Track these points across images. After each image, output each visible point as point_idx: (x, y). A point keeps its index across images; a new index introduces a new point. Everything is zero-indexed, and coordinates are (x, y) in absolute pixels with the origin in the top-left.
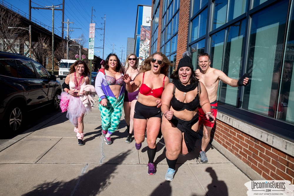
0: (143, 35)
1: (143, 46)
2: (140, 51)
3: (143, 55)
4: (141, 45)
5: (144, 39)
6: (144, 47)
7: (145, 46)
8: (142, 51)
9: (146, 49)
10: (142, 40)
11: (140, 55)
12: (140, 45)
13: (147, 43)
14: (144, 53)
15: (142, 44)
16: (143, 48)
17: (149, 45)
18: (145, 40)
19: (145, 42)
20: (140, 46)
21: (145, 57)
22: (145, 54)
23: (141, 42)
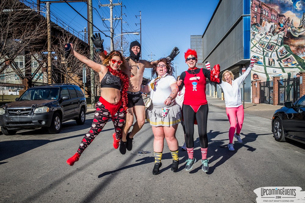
0: (256, 14)
1: (258, 36)
2: (251, 45)
3: (258, 53)
4: (254, 35)
5: (258, 22)
6: (261, 37)
7: (263, 36)
8: (257, 45)
9: (265, 40)
10: (255, 24)
11: (252, 54)
12: (251, 34)
13: (265, 29)
14: (261, 49)
15: (256, 33)
16: (258, 40)
17: (269, 32)
18: (261, 24)
19: (261, 28)
20: (252, 37)
22: (264, 51)
23: (253, 29)
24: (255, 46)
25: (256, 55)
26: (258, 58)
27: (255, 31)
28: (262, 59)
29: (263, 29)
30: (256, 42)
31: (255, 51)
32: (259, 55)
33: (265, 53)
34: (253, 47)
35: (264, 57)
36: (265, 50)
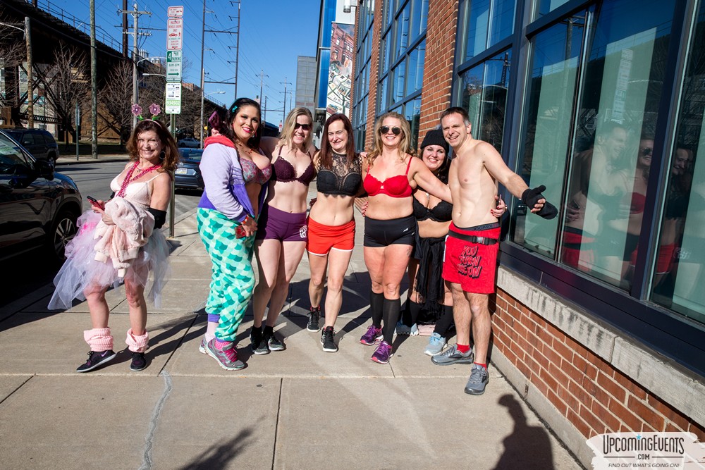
0: (337, 48)
1: (338, 78)
2: (329, 91)
3: (337, 101)
4: (333, 76)
5: (340, 60)
6: (341, 80)
7: (344, 79)
8: (336, 91)
10: (335, 62)
11: (329, 103)
12: (330, 75)
13: (347, 71)
14: (341, 97)
15: (336, 74)
16: (337, 84)
18: (343, 63)
19: (343, 68)
20: (330, 79)
21: (342, 107)
22: (344, 100)
23: (332, 68)
24: (333, 91)
25: (334, 104)
26: (336, 108)
27: (334, 72)
28: (341, 109)
29: (345, 70)
30: (335, 87)
31: (333, 99)
32: (337, 105)
33: (345, 102)
34: (330, 93)
35: (344, 108)
36: (346, 99)
